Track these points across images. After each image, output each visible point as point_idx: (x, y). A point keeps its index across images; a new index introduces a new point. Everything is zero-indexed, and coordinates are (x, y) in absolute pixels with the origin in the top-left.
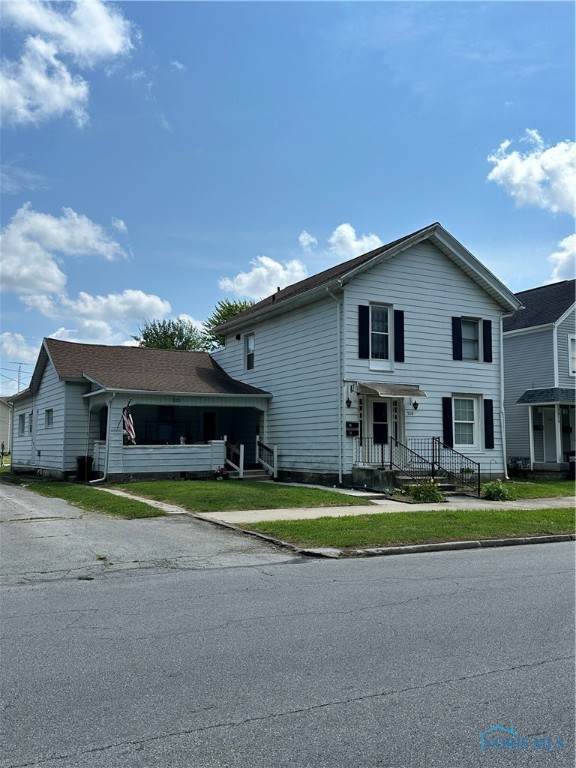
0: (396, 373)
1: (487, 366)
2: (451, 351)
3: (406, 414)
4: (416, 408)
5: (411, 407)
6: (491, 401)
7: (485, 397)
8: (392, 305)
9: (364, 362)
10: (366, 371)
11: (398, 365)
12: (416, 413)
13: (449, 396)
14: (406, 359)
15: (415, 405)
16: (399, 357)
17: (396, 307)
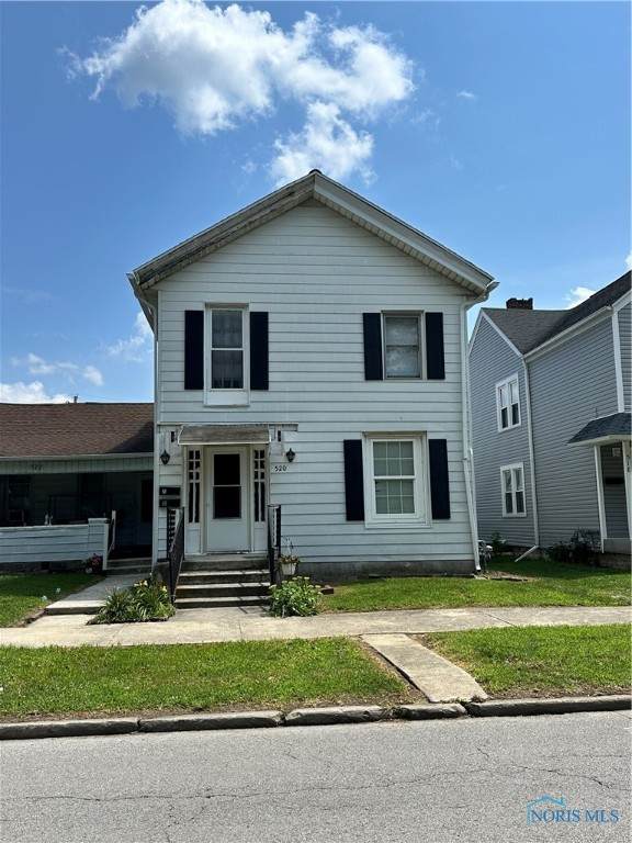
0: (253, 407)
1: (435, 385)
2: (361, 368)
3: (273, 470)
4: (290, 460)
5: (283, 459)
6: (443, 442)
7: (431, 436)
8: (245, 306)
9: (194, 395)
10: (198, 408)
11: (258, 395)
12: (290, 468)
13: (356, 437)
14: (270, 385)
15: (290, 455)
16: (260, 381)
17: (254, 308)
